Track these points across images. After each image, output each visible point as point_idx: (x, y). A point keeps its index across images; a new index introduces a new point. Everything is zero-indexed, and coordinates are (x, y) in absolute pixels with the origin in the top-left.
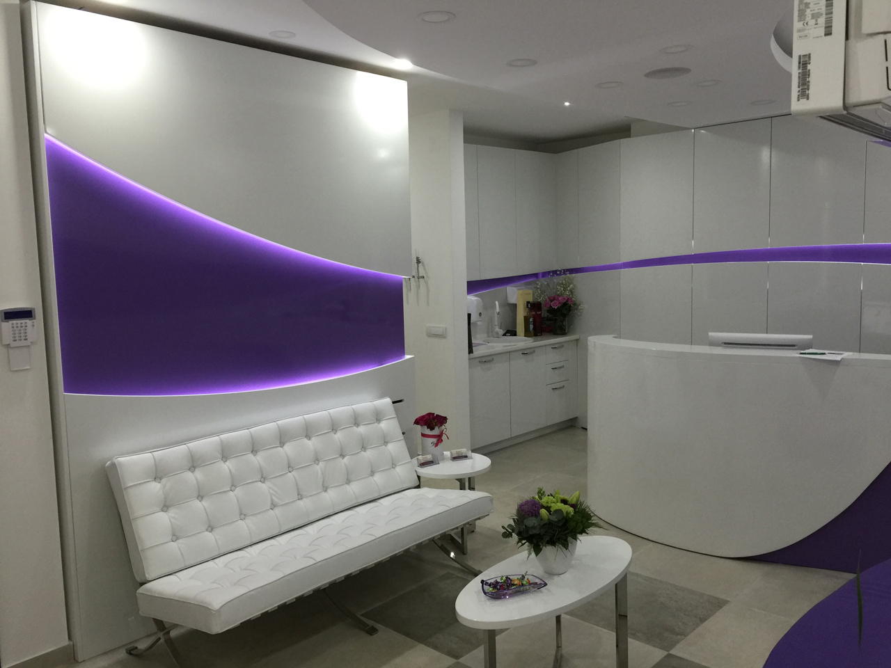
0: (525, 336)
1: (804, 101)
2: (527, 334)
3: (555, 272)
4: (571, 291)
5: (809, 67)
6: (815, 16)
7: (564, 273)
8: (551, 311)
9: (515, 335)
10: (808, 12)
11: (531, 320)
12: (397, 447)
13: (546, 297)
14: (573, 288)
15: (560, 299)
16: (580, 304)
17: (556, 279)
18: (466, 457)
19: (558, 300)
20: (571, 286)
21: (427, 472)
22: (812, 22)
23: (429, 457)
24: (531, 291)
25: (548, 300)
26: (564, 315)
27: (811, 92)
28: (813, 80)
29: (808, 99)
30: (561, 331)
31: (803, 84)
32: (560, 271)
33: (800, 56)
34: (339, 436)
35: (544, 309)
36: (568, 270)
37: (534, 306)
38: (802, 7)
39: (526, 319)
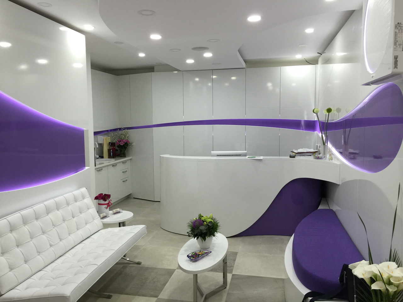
0: (108, 158)
1: (396, 69)
2: (110, 157)
3: (120, 129)
4: (128, 137)
5: (397, 59)
6: (400, 45)
7: (124, 129)
8: (119, 146)
9: (103, 158)
10: (397, 43)
11: (111, 151)
12: (93, 211)
13: (116, 140)
14: (128, 136)
15: (124, 141)
16: (132, 143)
17: (121, 132)
18: (120, 212)
19: (123, 141)
20: (128, 135)
21: (106, 220)
22: (398, 46)
23: (105, 214)
24: (110, 138)
25: (117, 141)
26: (126, 148)
27: (398, 67)
28: (399, 63)
29: (397, 68)
30: (123, 155)
31: (396, 64)
32: (123, 128)
33: (395, 56)
34: (70, 207)
35: (116, 145)
36: (126, 128)
37: (112, 144)
38: (396, 41)
39: (109, 150)
